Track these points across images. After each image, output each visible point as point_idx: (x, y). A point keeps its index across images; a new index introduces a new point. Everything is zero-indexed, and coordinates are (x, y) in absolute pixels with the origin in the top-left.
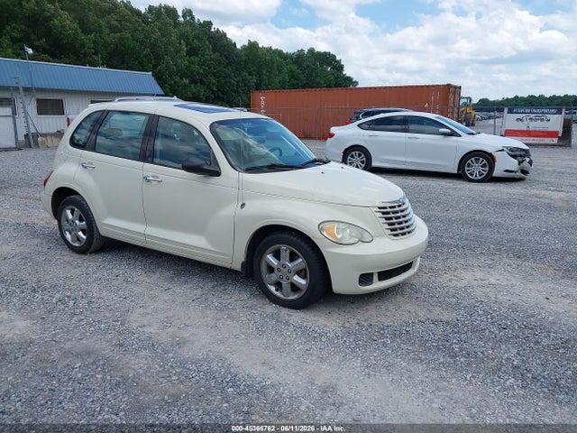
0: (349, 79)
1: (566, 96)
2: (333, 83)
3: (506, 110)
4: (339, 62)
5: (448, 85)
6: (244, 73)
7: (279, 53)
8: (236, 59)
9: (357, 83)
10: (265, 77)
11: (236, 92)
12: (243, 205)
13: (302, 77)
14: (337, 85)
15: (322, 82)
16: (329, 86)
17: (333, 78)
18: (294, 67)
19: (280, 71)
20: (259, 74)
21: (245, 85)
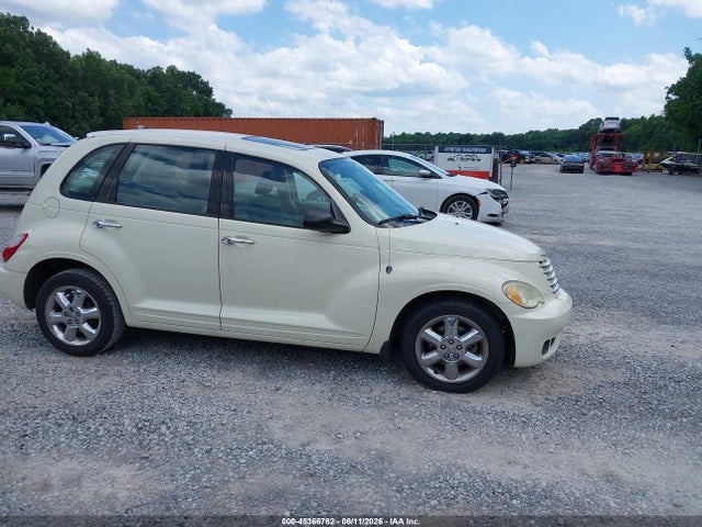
0: (220, 106)
1: (451, 134)
2: (201, 111)
3: (437, 148)
4: (206, 84)
5: (374, 119)
6: (83, 94)
7: (129, 69)
8: (69, 73)
9: (230, 111)
10: (112, 99)
11: (73, 117)
12: (389, 269)
13: (162, 102)
14: (207, 114)
15: (188, 108)
16: (197, 115)
17: (201, 104)
18: (151, 89)
19: (132, 93)
20: (104, 95)
21: (85, 109)
